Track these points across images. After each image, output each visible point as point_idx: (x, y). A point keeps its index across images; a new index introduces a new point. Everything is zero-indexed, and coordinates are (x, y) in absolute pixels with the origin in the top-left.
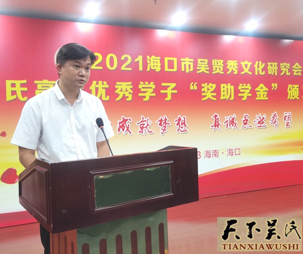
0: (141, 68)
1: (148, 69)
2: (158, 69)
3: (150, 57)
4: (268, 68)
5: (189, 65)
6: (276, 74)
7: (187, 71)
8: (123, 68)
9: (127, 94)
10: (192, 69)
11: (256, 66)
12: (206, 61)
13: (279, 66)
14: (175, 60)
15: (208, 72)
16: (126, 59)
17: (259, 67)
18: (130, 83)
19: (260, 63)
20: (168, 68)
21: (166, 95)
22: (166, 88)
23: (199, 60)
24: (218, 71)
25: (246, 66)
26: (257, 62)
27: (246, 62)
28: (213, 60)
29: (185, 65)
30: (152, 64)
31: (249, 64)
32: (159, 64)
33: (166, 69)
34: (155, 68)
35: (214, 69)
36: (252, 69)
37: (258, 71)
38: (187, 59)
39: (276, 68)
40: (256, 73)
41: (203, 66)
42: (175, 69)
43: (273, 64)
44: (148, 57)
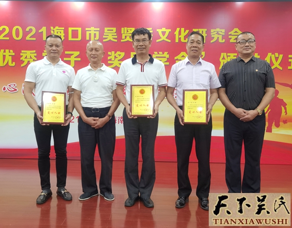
0: (44, 38)
3: (54, 28)
5: (95, 34)
8: (28, 38)
10: (97, 38)
11: (177, 33)
12: (114, 29)
13: (208, 32)
14: (80, 29)
15: (116, 41)
16: (31, 30)
17: (181, 34)
18: (34, 51)
19: (183, 29)
20: (72, 38)
22: (69, 56)
23: (106, 29)
24: (128, 39)
25: (164, 33)
26: (178, 29)
27: (164, 29)
28: (123, 29)
29: (90, 34)
31: (168, 31)
32: (63, 34)
33: (70, 38)
35: (123, 37)
36: (172, 36)
37: (180, 39)
38: (92, 28)
40: (177, 41)
41: (110, 35)
42: (79, 38)
44: (52, 28)
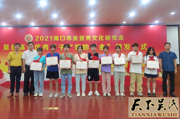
0: (51, 40)
1: (54, 40)
2: (58, 40)
4: (106, 38)
5: (70, 38)
6: (110, 40)
7: (69, 40)
8: (46, 40)
9: (46, 48)
10: (71, 40)
11: (99, 37)
12: (77, 36)
13: (111, 37)
14: (64, 37)
15: (78, 40)
16: (47, 37)
17: (101, 38)
18: (48, 45)
19: (102, 36)
20: (62, 39)
21: (60, 48)
22: (60, 46)
23: (74, 36)
24: (82, 40)
25: (95, 37)
26: (100, 36)
27: (95, 36)
28: (80, 36)
29: (68, 38)
30: (56, 38)
31: (96, 37)
32: (58, 38)
33: (61, 40)
34: (57, 40)
35: (80, 39)
36: (97, 38)
37: (101, 39)
38: (69, 36)
39: (110, 38)
40: (100, 40)
41: (75, 38)
42: (64, 40)
43: (108, 36)
44: (54, 36)
